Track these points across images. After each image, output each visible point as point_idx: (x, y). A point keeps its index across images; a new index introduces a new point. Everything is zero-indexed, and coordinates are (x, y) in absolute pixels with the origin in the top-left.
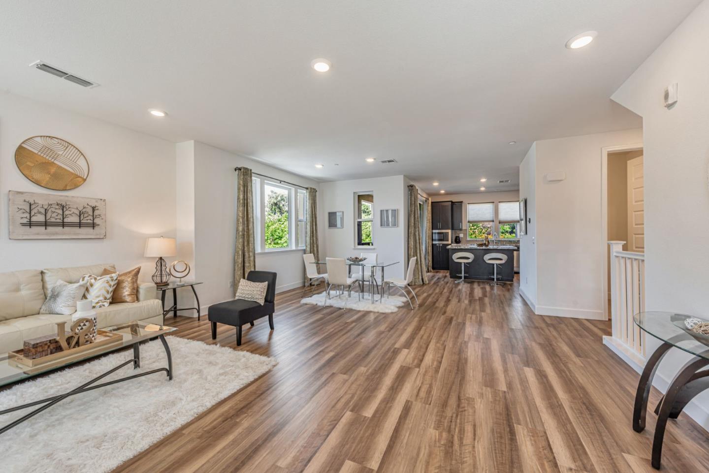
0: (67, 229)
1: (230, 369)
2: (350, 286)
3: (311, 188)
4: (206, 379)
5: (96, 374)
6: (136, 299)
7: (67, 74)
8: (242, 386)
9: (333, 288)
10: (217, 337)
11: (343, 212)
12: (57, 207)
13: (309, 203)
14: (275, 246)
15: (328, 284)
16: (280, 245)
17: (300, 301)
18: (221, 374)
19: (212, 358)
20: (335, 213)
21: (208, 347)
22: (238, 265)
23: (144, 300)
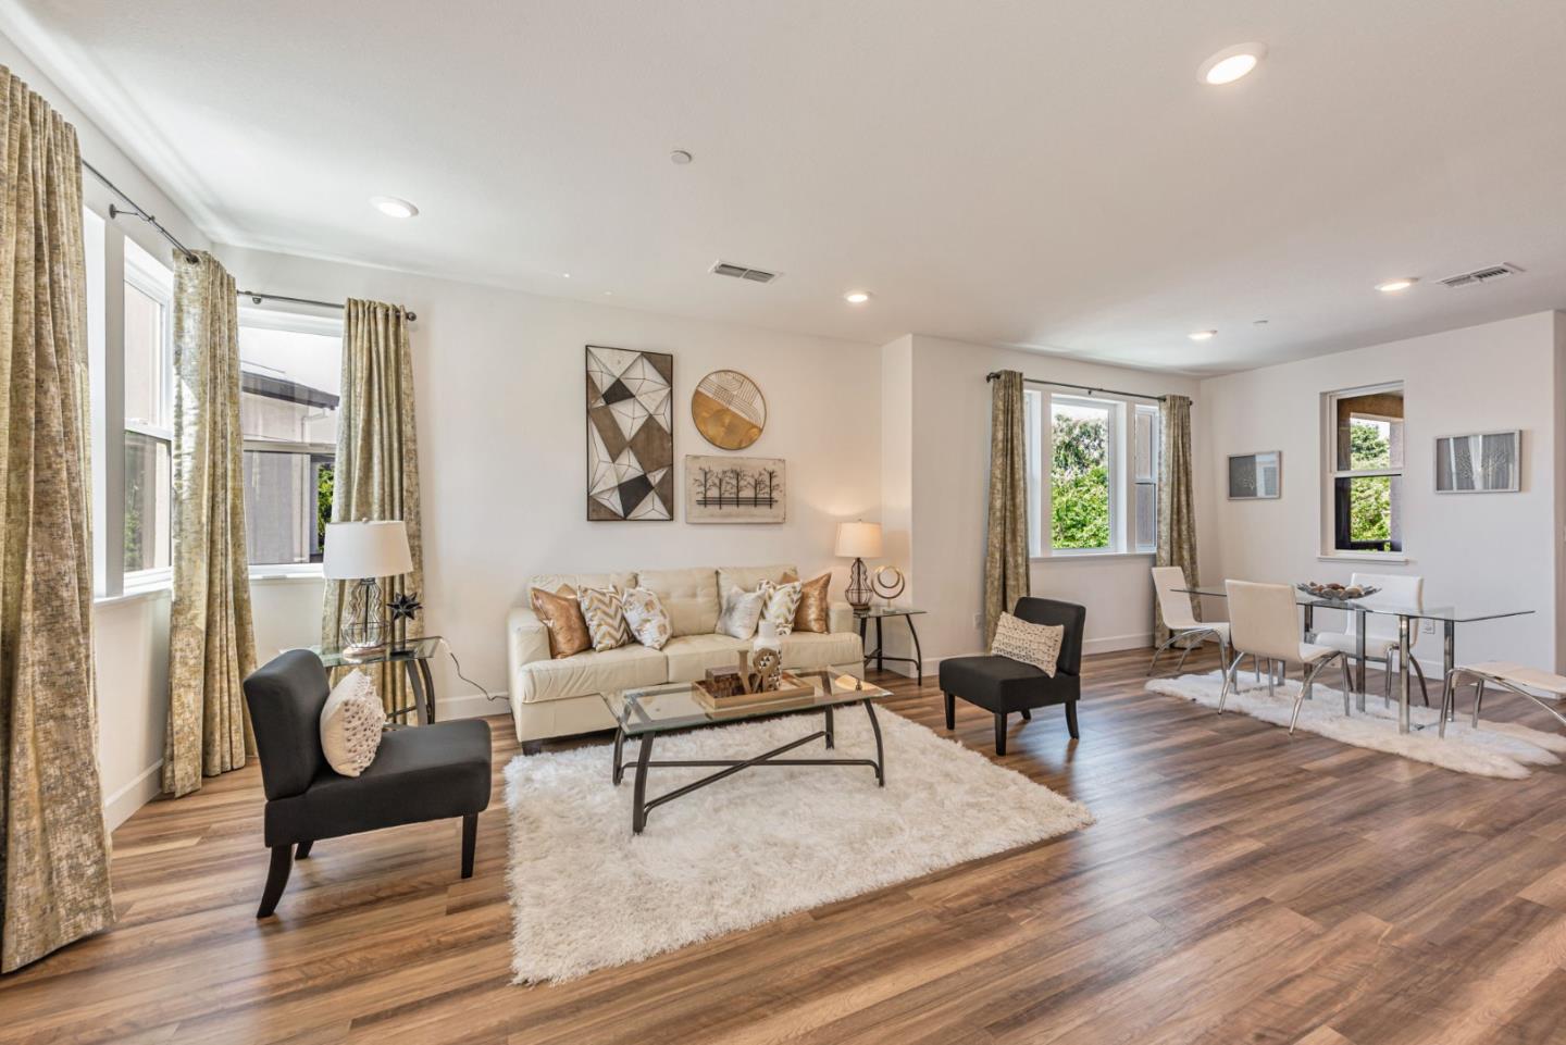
0: (742, 508)
1: (986, 799)
2: (1308, 669)
3: (1174, 398)
4: (942, 804)
5: (779, 741)
6: (824, 628)
7: (745, 270)
8: (1015, 845)
9: (1249, 663)
10: (956, 725)
11: (1280, 454)
12: (732, 475)
13: (1168, 436)
14: (1067, 543)
15: (1233, 653)
16: (1080, 543)
17: (1145, 682)
18: (970, 805)
19: (950, 767)
20: (1252, 457)
21: (940, 741)
22: (992, 583)
23: (838, 632)
